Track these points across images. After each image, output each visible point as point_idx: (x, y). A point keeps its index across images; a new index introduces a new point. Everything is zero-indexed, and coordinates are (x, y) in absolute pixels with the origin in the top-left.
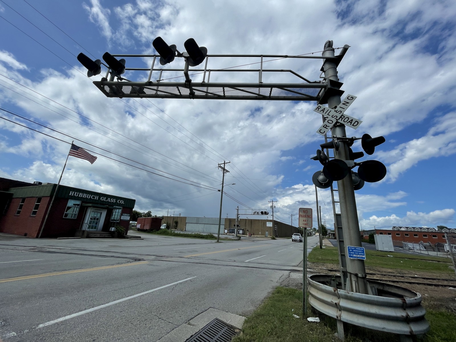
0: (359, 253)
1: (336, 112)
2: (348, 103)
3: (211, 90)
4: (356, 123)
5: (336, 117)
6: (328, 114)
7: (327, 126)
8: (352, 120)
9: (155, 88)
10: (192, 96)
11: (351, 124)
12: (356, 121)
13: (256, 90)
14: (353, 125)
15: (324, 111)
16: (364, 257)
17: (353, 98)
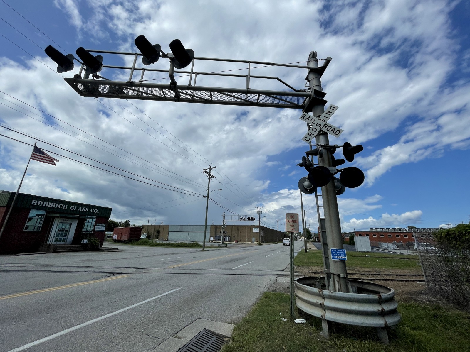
0: (342, 255)
1: (320, 121)
2: (330, 112)
3: (198, 93)
4: (338, 131)
5: (320, 126)
6: (312, 123)
7: (311, 134)
8: (334, 129)
9: (137, 88)
10: (177, 99)
11: (333, 133)
12: (338, 130)
13: (243, 96)
14: (335, 134)
15: (308, 119)
16: (345, 258)
17: (335, 108)
